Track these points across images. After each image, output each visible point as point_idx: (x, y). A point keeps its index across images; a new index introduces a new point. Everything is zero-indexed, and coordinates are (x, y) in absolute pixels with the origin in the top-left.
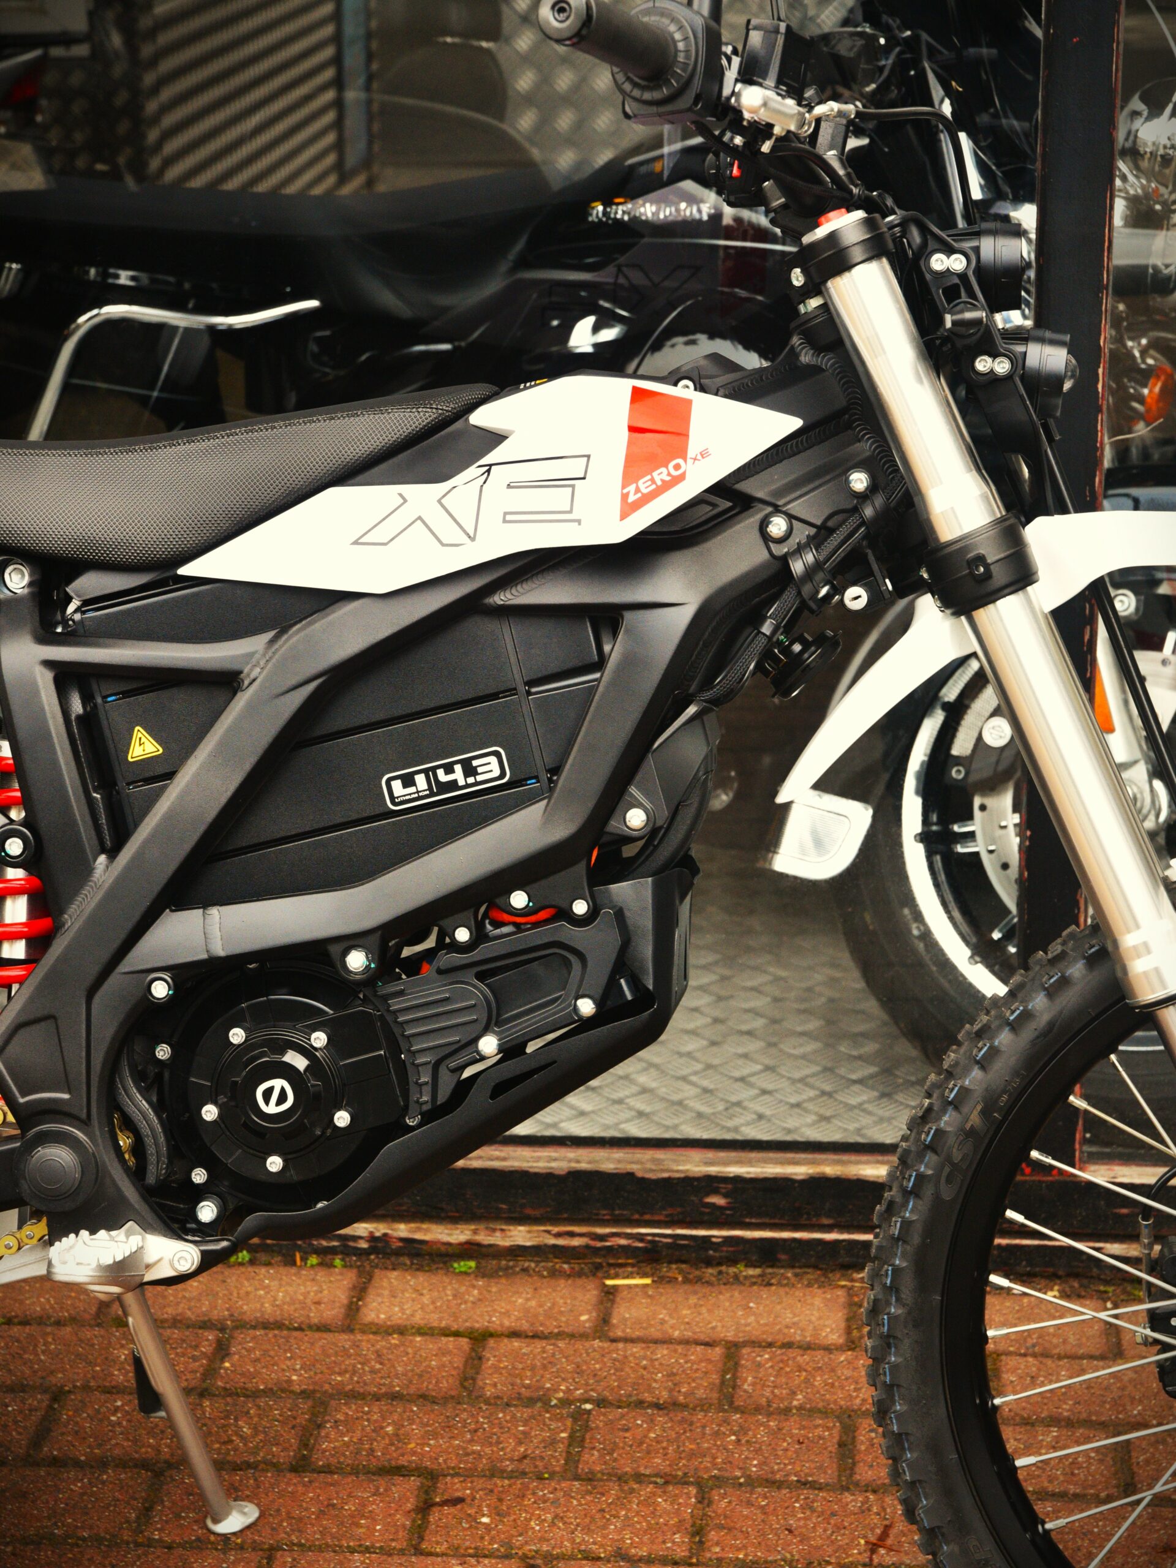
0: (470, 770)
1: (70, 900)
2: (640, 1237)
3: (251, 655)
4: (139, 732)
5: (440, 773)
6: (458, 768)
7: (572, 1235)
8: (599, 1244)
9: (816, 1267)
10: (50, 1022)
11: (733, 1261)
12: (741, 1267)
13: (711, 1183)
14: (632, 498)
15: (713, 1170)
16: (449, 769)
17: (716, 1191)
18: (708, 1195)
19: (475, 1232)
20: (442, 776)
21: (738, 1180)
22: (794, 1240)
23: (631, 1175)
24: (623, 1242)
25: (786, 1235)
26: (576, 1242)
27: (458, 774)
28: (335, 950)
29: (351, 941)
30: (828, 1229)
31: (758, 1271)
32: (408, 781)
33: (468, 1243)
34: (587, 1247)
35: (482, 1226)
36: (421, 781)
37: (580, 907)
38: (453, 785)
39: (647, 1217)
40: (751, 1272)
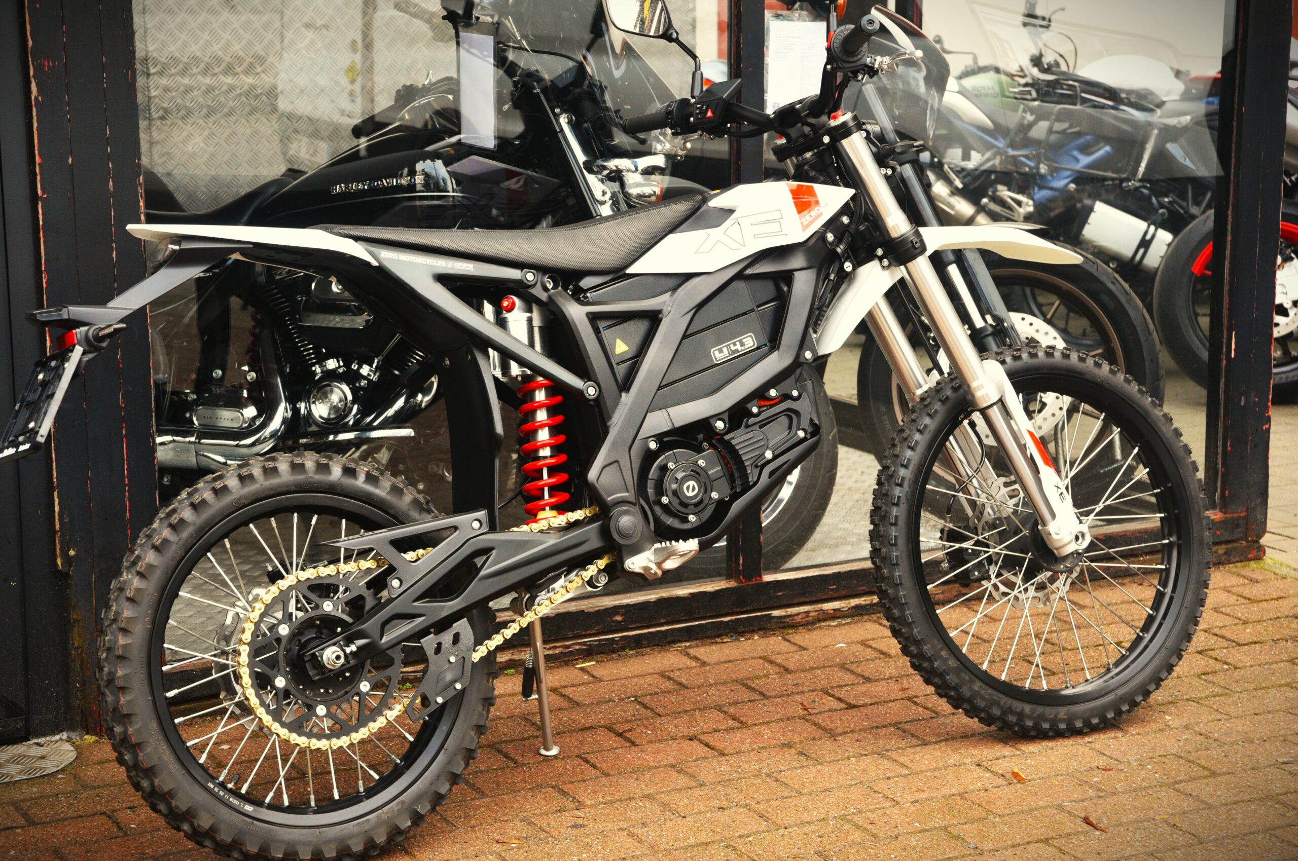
0: (742, 344)
1: (614, 411)
2: (584, 644)
3: (665, 302)
4: (619, 342)
5: (732, 346)
6: (738, 343)
7: (555, 647)
8: (567, 650)
9: (658, 645)
10: (616, 464)
11: (623, 649)
12: (627, 651)
13: (616, 609)
14: (805, 223)
15: (617, 603)
16: (735, 344)
17: (618, 614)
18: (614, 616)
19: (513, 654)
20: (733, 348)
21: (628, 605)
22: (650, 633)
23: (583, 611)
24: (577, 647)
25: (645, 631)
26: (557, 651)
27: (738, 346)
28: (712, 421)
29: (718, 416)
30: (662, 625)
31: (634, 652)
32: (721, 351)
33: (509, 660)
34: (562, 653)
35: (516, 650)
36: (725, 349)
37: (795, 393)
38: (737, 351)
39: (588, 632)
40: (632, 652)
